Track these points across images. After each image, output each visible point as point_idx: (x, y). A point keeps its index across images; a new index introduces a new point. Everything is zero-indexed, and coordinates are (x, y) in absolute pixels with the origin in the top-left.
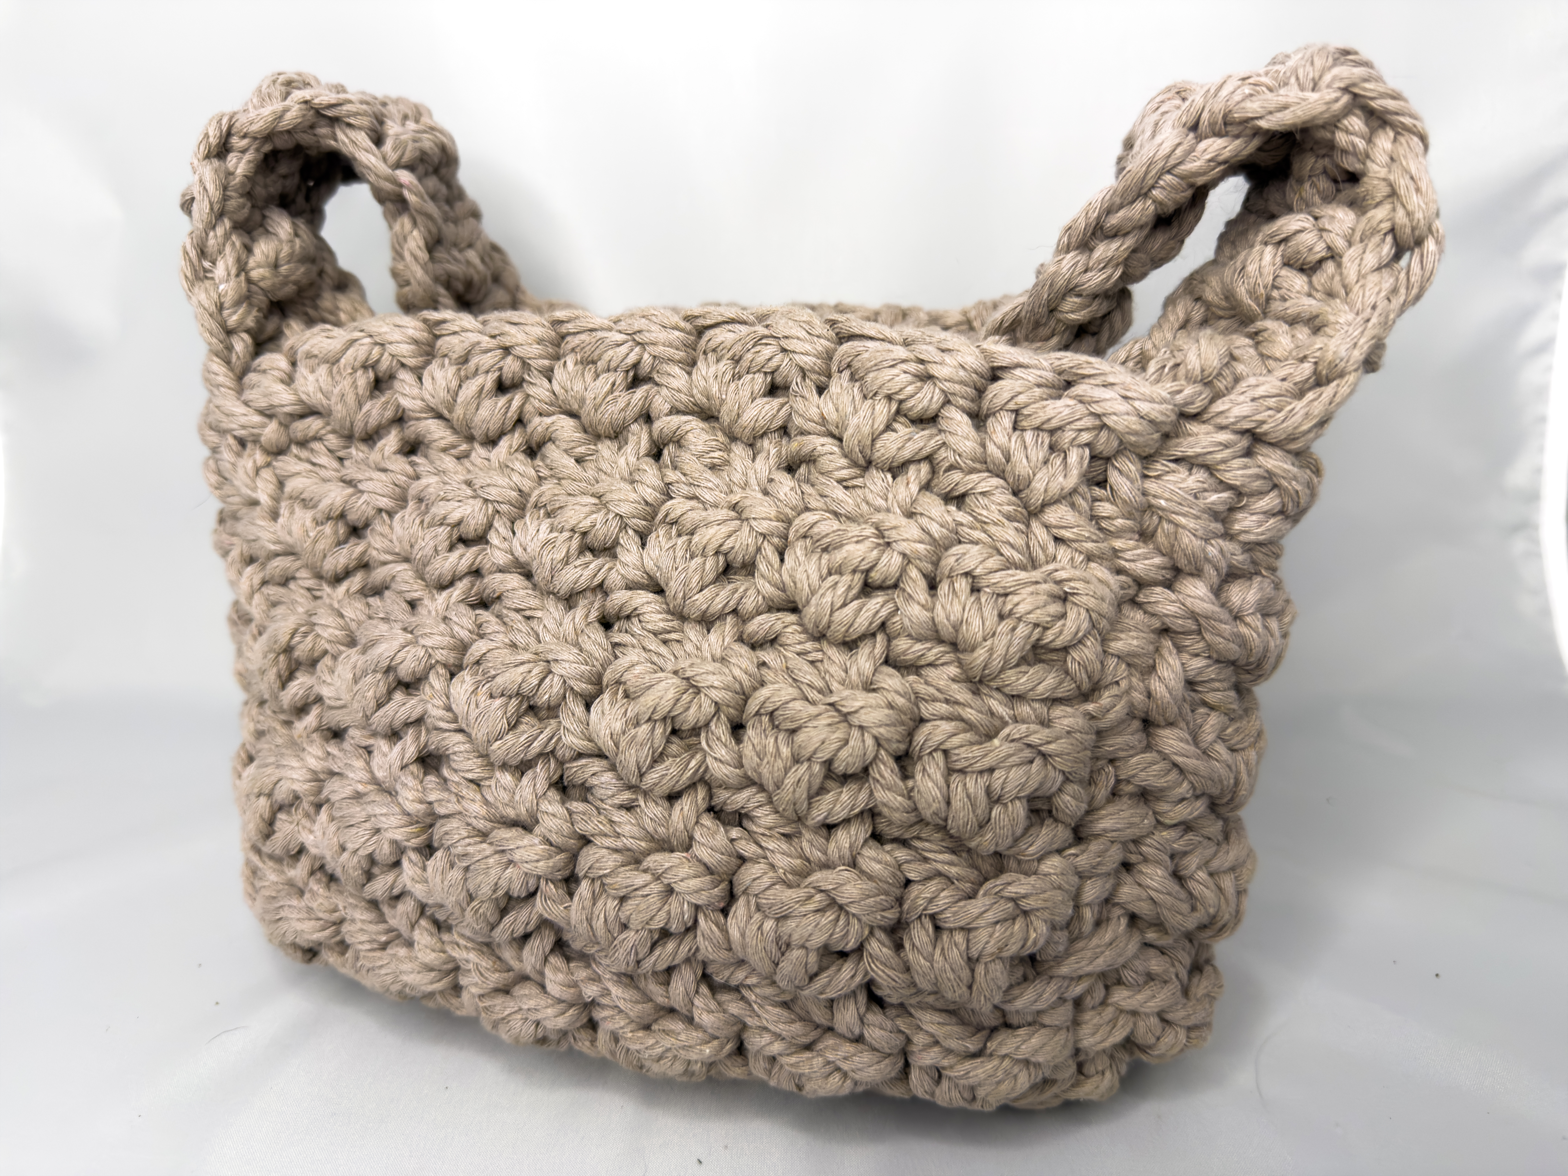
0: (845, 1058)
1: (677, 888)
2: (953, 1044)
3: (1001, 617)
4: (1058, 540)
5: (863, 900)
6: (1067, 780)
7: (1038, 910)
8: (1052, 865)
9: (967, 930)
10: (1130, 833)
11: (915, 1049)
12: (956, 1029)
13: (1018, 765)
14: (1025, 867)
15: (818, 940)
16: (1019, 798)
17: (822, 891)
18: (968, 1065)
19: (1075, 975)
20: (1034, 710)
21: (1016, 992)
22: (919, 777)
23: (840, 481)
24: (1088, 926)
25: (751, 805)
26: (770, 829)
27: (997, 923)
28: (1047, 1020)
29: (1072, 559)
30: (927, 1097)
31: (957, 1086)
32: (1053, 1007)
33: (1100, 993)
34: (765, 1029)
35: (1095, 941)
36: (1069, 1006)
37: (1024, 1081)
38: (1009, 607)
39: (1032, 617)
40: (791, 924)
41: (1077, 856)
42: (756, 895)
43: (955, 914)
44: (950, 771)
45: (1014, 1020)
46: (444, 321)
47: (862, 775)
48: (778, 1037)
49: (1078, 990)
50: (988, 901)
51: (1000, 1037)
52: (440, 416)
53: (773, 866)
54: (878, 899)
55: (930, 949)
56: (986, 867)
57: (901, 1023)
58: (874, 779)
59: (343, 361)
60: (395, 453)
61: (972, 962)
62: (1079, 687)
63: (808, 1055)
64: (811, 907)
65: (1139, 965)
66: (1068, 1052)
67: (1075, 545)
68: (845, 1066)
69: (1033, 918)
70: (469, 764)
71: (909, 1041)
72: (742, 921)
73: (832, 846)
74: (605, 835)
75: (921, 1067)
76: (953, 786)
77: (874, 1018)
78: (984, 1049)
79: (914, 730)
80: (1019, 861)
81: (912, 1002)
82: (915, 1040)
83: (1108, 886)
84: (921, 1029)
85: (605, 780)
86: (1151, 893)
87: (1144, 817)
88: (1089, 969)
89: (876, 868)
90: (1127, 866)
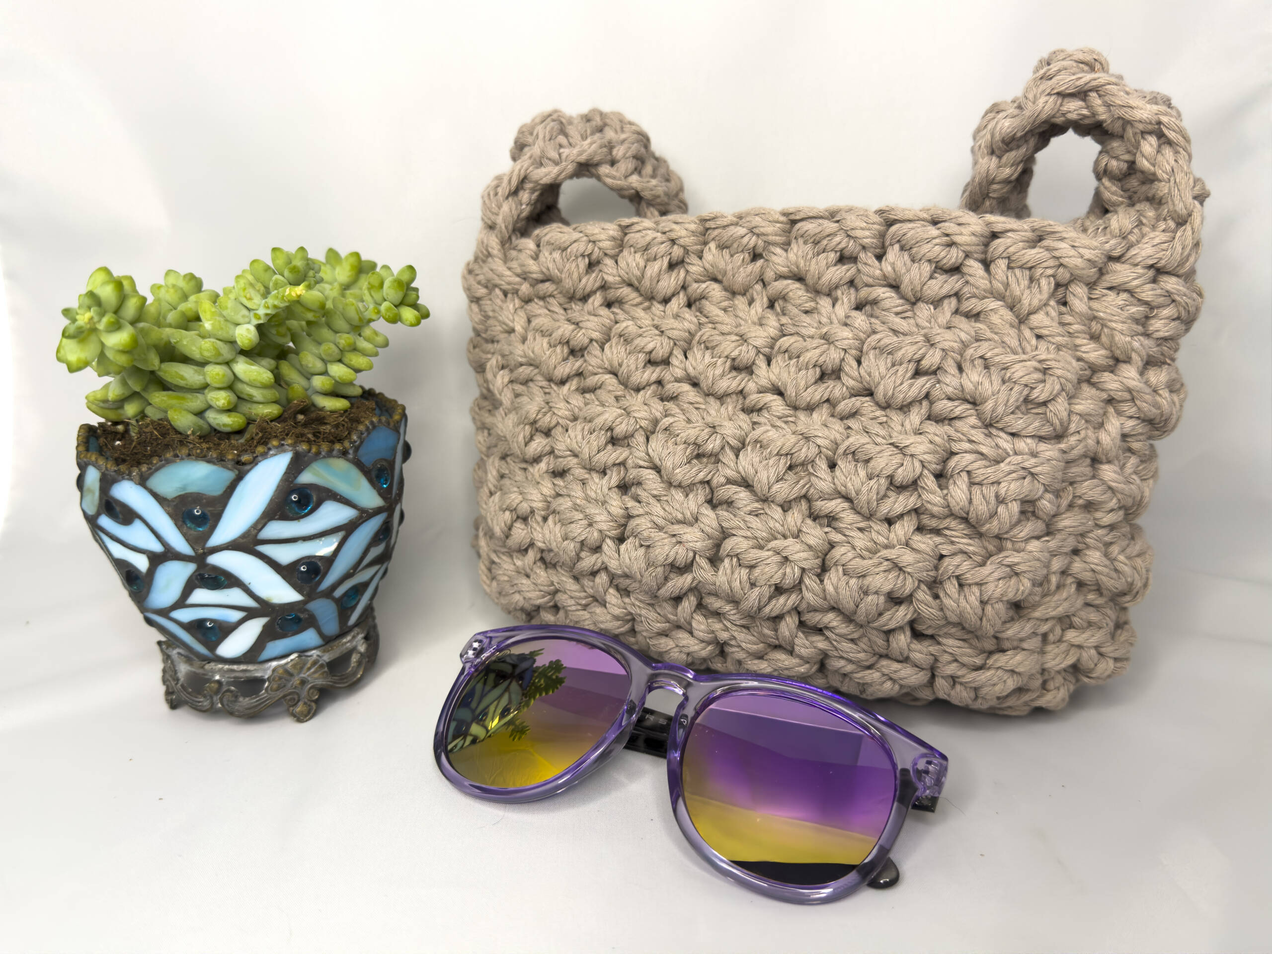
0: (896, 672)
1: (790, 558)
2: (965, 660)
3: (1003, 382)
4: (1039, 337)
5: (915, 564)
6: (1046, 491)
7: (1024, 572)
8: (1034, 545)
9: (979, 584)
10: (1081, 529)
12: (968, 650)
13: (1016, 480)
14: (1017, 546)
15: (887, 588)
16: (1015, 500)
17: (888, 560)
18: (974, 674)
19: (1044, 617)
20: (1027, 445)
21: (1008, 625)
22: (951, 487)
23: (896, 314)
24: (1053, 587)
25: (838, 509)
26: (851, 524)
27: (1000, 579)
28: (1025, 645)
29: (1048, 348)
30: (945, 697)
31: (966, 687)
32: (1029, 637)
33: (1058, 630)
34: (841, 657)
35: (1056, 598)
36: (1039, 638)
37: (1011, 684)
38: (1008, 375)
39: (1023, 381)
40: (869, 579)
41: (1048, 541)
42: (843, 565)
43: (972, 575)
44: (972, 484)
45: (1007, 645)
46: (631, 224)
47: (913, 485)
48: (850, 661)
49: (1045, 628)
50: (994, 567)
51: (994, 657)
52: (630, 285)
53: (854, 548)
54: (923, 565)
55: (957, 595)
56: (991, 548)
57: (931, 649)
58: (921, 487)
59: (570, 250)
60: (601, 305)
61: (983, 603)
62: (1055, 429)
63: (870, 671)
64: (882, 569)
65: (1083, 614)
66: (1038, 667)
67: (1049, 339)
68: (895, 676)
69: (1022, 578)
70: (654, 486)
71: (936, 660)
72: (835, 580)
73: (892, 535)
74: (740, 528)
75: (942, 677)
76: (973, 492)
77: (916, 645)
78: (985, 664)
79: (948, 459)
80: (1013, 542)
81: (941, 633)
82: (941, 659)
83: (1066, 562)
84: (946, 652)
85: (742, 496)
86: (1093, 566)
87: (1089, 520)
88: (1054, 613)
89: (922, 547)
90: (1076, 552)
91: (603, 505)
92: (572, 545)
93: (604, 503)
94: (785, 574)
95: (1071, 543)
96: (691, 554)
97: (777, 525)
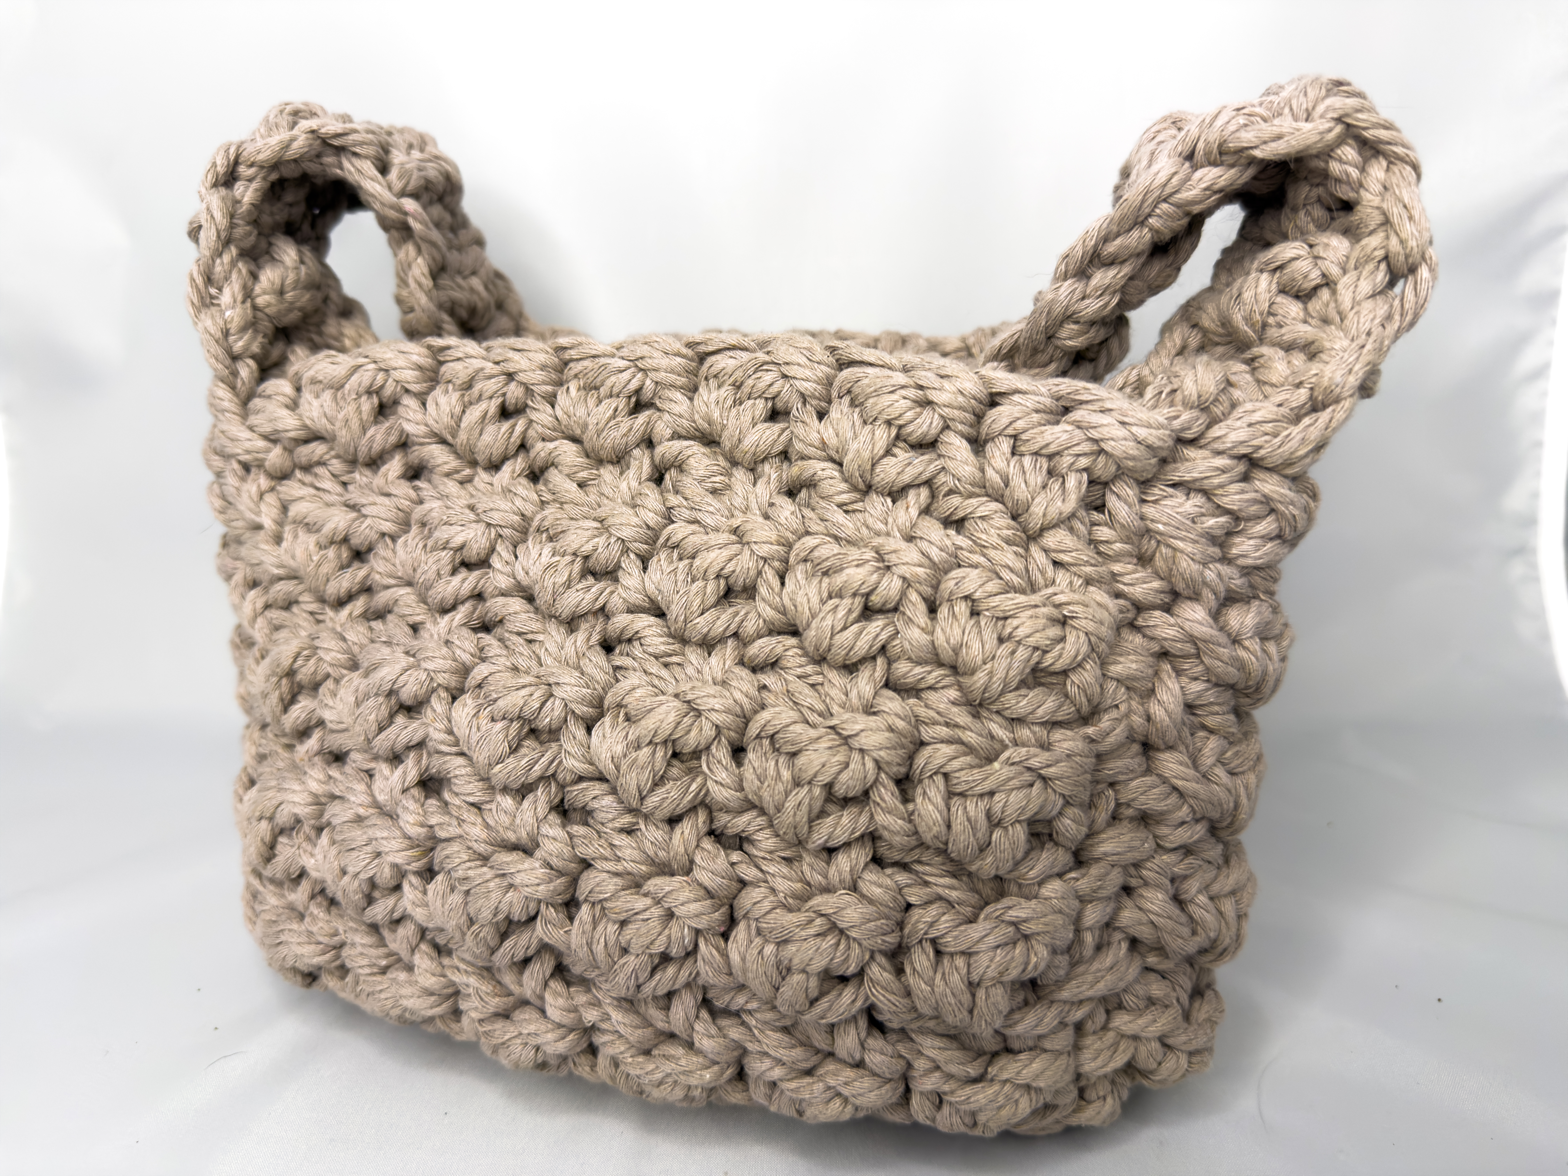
0: (846, 1084)
1: (677, 912)
2: (953, 1069)
3: (1001, 640)
4: (1056, 564)
5: (863, 924)
6: (1067, 804)
7: (1038, 934)
8: (1053, 889)
9: (968, 954)
10: (1131, 857)
11: (915, 1074)
12: (957, 1054)
13: (1018, 788)
14: (1026, 891)
15: (819, 964)
16: (1019, 822)
17: (822, 915)
18: (969, 1090)
19: (1075, 999)
20: (1034, 733)
21: (1017, 1016)
22: (919, 800)
23: (840, 506)
24: (1088, 950)
25: (751, 829)
26: (771, 852)
27: (998, 947)
28: (1047, 1045)
29: (1071, 583)
30: (928, 1123)
31: (958, 1111)
32: (1054, 1032)
33: (1101, 1017)
34: (766, 1054)
35: (1096, 965)
36: (1070, 1031)
37: (1025, 1106)
38: (1008, 630)
39: (1032, 641)
40: (792, 948)
41: (1077, 879)
42: (757, 919)
43: (956, 938)
44: (950, 794)
45: (1016, 1045)
46: (448, 348)
47: (863, 798)
48: (779, 1062)
49: (1078, 1014)
50: (988, 925)
51: (1001, 1062)
52: (443, 441)
53: (773, 890)
54: (879, 923)
55: (931, 973)
56: (987, 891)
57: (901, 1048)
58: (874, 802)
59: (347, 386)
60: (398, 478)
61: (972, 986)
62: (1078, 711)
63: (808, 1080)
64: (812, 931)
65: (1140, 990)
66: (1068, 1077)
67: (1074, 569)
68: (846, 1091)
69: (1034, 942)
70: (470, 788)
71: (909, 1066)
72: (743, 944)
73: (833, 870)
74: (604, 858)
75: (921, 1093)
76: (953, 810)
77: (874, 1043)
78: (985, 1074)
79: (914, 753)
80: (1020, 885)
81: (914, 1027)
82: (916, 1065)
83: (1109, 910)
84: (921, 1053)
85: (604, 803)
86: (1152, 917)
87: (1144, 841)
88: (1090, 993)
89: (876, 892)
90: (1128, 890)
91: (393, 820)
92: (356, 883)
93: (394, 818)
94: (670, 938)
95: (1116, 880)
96: (533, 904)
97: (659, 852)
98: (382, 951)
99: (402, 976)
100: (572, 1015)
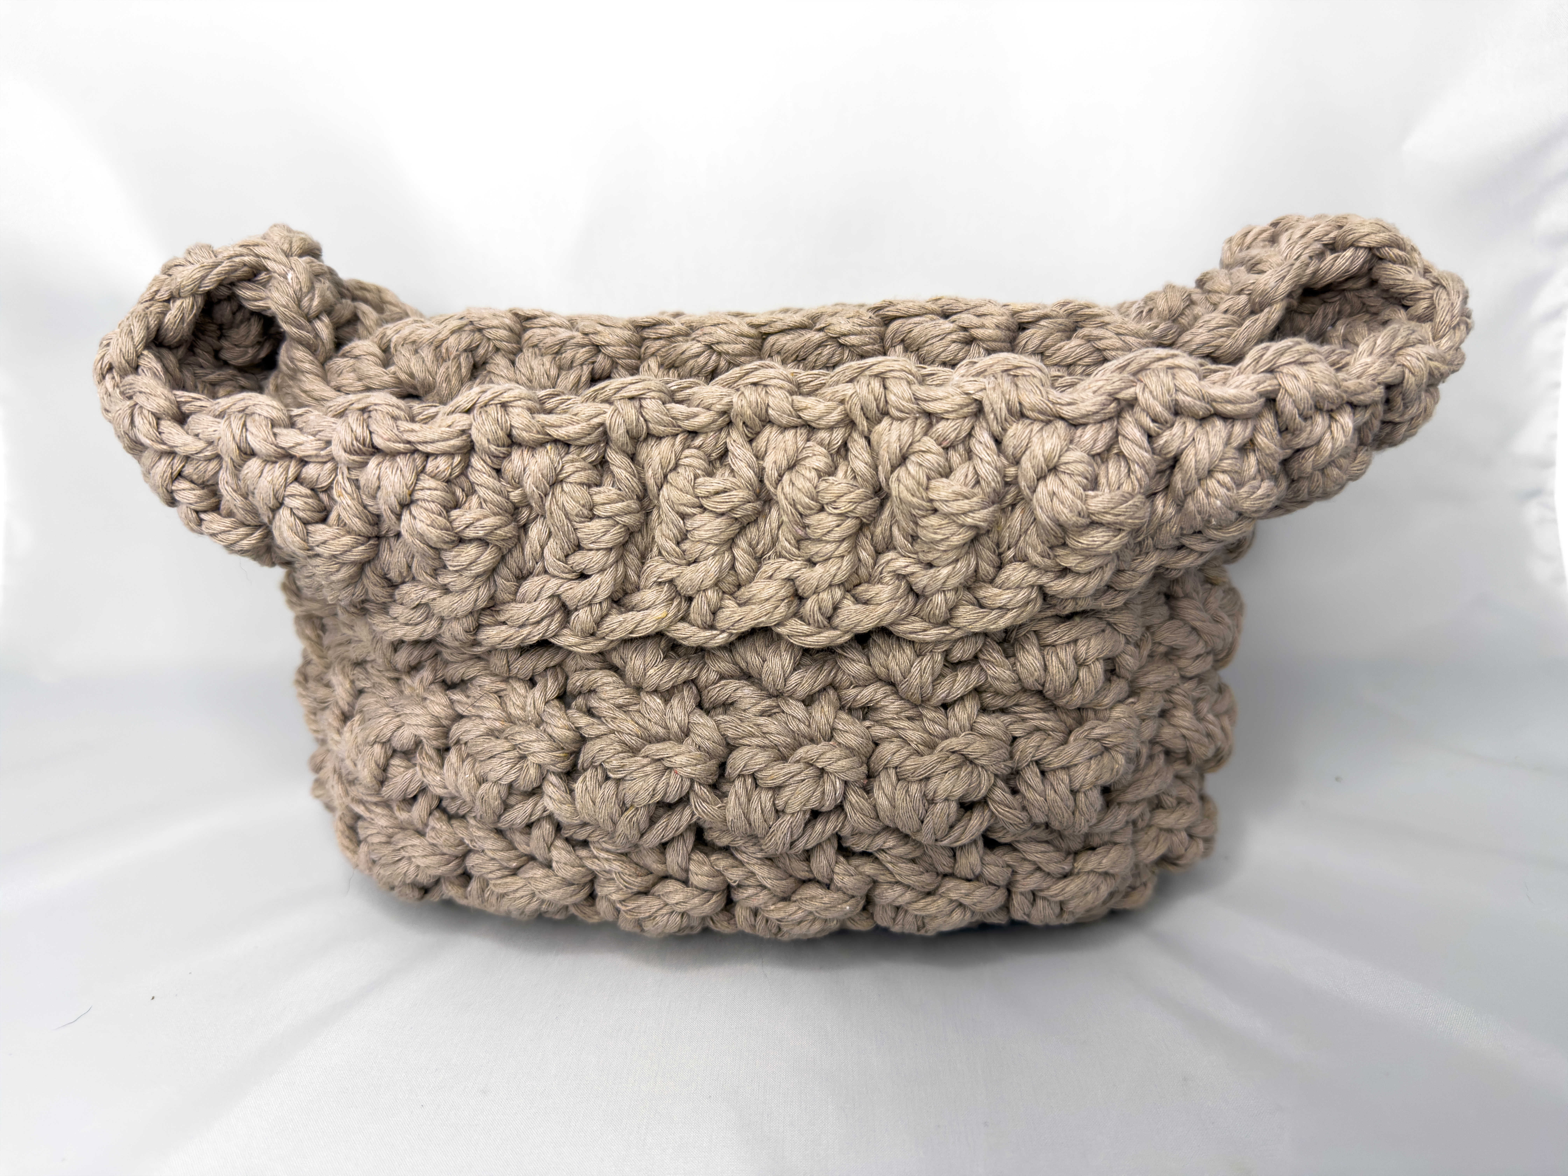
0: (967, 895)
1: (828, 768)
2: (1053, 868)
5: (987, 754)
6: (1128, 643)
7: (1116, 746)
8: (1118, 712)
9: (1067, 768)
10: (1167, 684)
11: (1019, 877)
12: (1053, 855)
14: (1102, 714)
15: (958, 792)
16: (1098, 660)
17: (953, 753)
18: (1061, 884)
19: (1135, 801)
21: (1102, 817)
22: (1020, 654)
24: (1144, 761)
25: (877, 698)
26: (897, 714)
27: (1090, 759)
28: (1118, 839)
30: (1025, 918)
31: (1049, 904)
32: (1121, 829)
33: (1148, 815)
34: (898, 883)
35: (1148, 773)
36: (1131, 827)
37: (1105, 889)
40: (933, 783)
41: (1133, 703)
42: (895, 769)
43: (1055, 757)
44: (1041, 645)
45: (1095, 842)
47: (975, 659)
48: (908, 887)
49: (1136, 813)
50: (1080, 743)
51: (1083, 858)
53: (905, 742)
54: (999, 753)
55: (1041, 786)
56: (1070, 721)
57: (1008, 859)
58: (985, 660)
61: (1074, 791)
63: (932, 898)
64: (948, 766)
65: (1173, 792)
66: (1132, 863)
68: (966, 901)
69: (1114, 753)
70: (614, 692)
71: (1014, 873)
72: (888, 789)
73: (952, 721)
74: (753, 735)
75: (1022, 894)
76: (1048, 657)
77: (990, 858)
78: (1073, 868)
80: (1095, 711)
81: (1022, 838)
82: (1020, 870)
83: (1155, 728)
84: (1025, 859)
85: (746, 693)
86: (1182, 731)
87: (1174, 672)
88: (1145, 795)
89: (991, 729)
90: (1164, 714)
91: (537, 726)
92: (495, 790)
93: (539, 723)
94: (823, 793)
95: (1159, 703)
96: (687, 783)
97: (802, 726)
98: (512, 854)
99: (539, 872)
100: (718, 879)
